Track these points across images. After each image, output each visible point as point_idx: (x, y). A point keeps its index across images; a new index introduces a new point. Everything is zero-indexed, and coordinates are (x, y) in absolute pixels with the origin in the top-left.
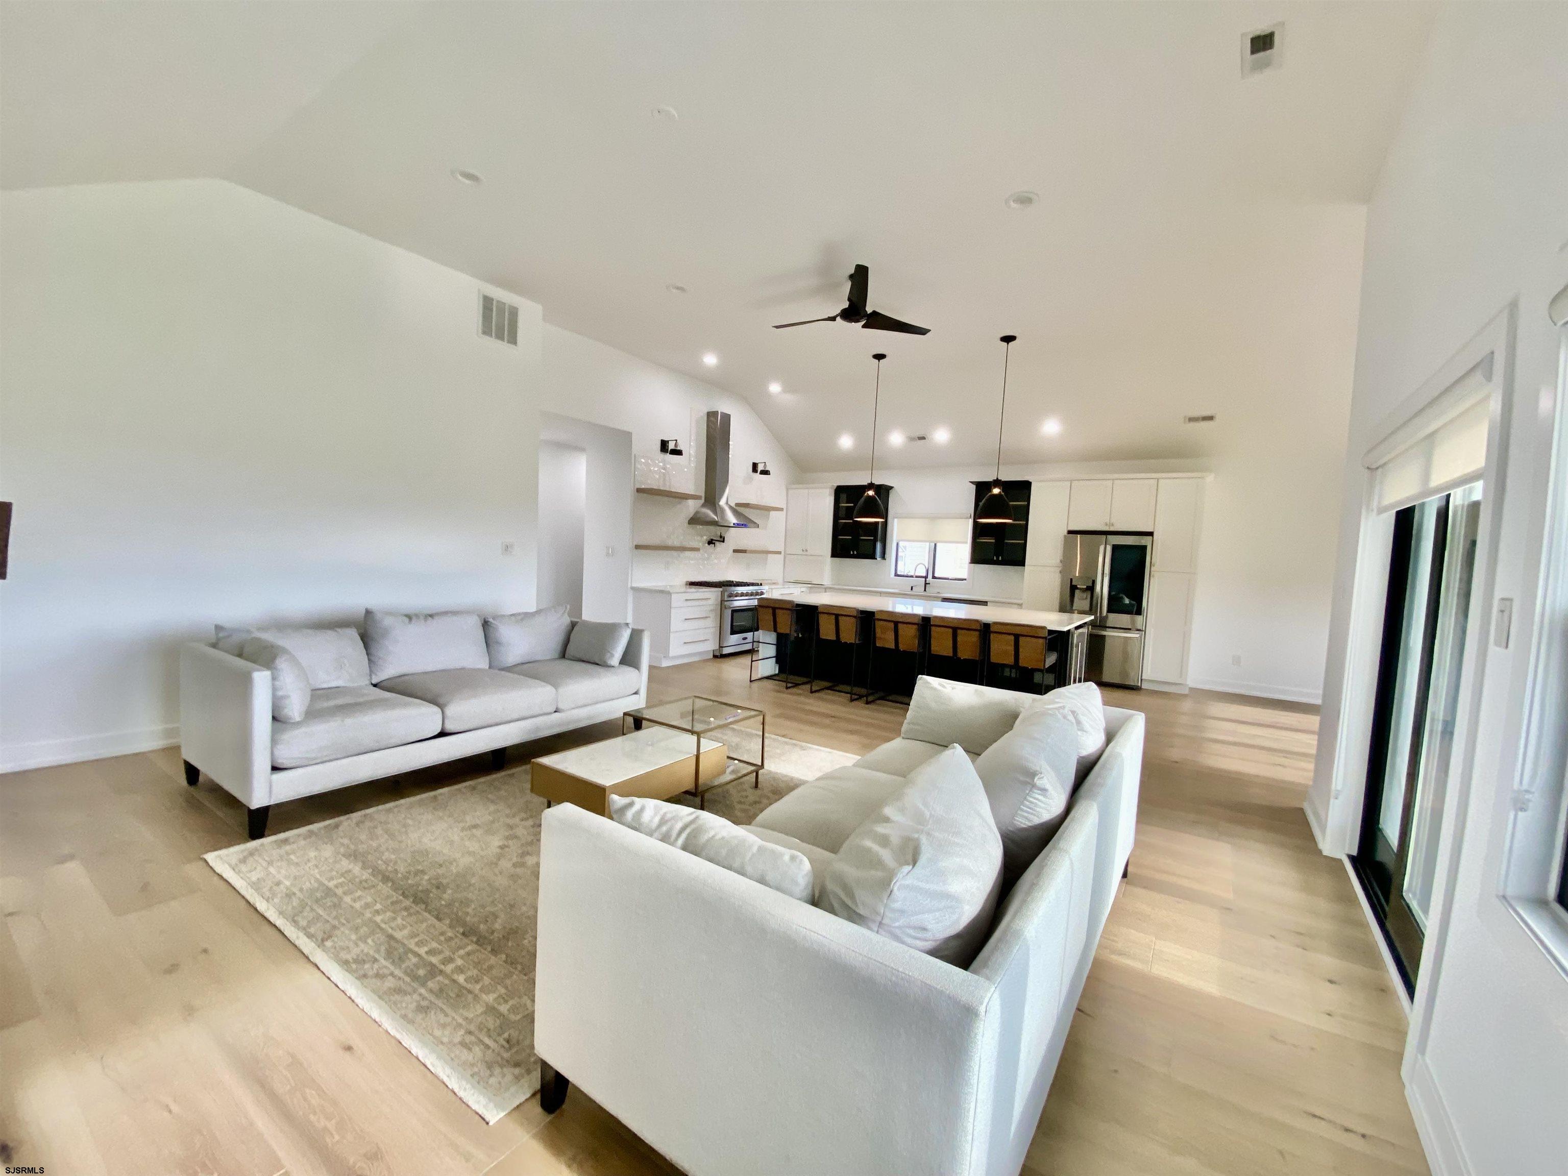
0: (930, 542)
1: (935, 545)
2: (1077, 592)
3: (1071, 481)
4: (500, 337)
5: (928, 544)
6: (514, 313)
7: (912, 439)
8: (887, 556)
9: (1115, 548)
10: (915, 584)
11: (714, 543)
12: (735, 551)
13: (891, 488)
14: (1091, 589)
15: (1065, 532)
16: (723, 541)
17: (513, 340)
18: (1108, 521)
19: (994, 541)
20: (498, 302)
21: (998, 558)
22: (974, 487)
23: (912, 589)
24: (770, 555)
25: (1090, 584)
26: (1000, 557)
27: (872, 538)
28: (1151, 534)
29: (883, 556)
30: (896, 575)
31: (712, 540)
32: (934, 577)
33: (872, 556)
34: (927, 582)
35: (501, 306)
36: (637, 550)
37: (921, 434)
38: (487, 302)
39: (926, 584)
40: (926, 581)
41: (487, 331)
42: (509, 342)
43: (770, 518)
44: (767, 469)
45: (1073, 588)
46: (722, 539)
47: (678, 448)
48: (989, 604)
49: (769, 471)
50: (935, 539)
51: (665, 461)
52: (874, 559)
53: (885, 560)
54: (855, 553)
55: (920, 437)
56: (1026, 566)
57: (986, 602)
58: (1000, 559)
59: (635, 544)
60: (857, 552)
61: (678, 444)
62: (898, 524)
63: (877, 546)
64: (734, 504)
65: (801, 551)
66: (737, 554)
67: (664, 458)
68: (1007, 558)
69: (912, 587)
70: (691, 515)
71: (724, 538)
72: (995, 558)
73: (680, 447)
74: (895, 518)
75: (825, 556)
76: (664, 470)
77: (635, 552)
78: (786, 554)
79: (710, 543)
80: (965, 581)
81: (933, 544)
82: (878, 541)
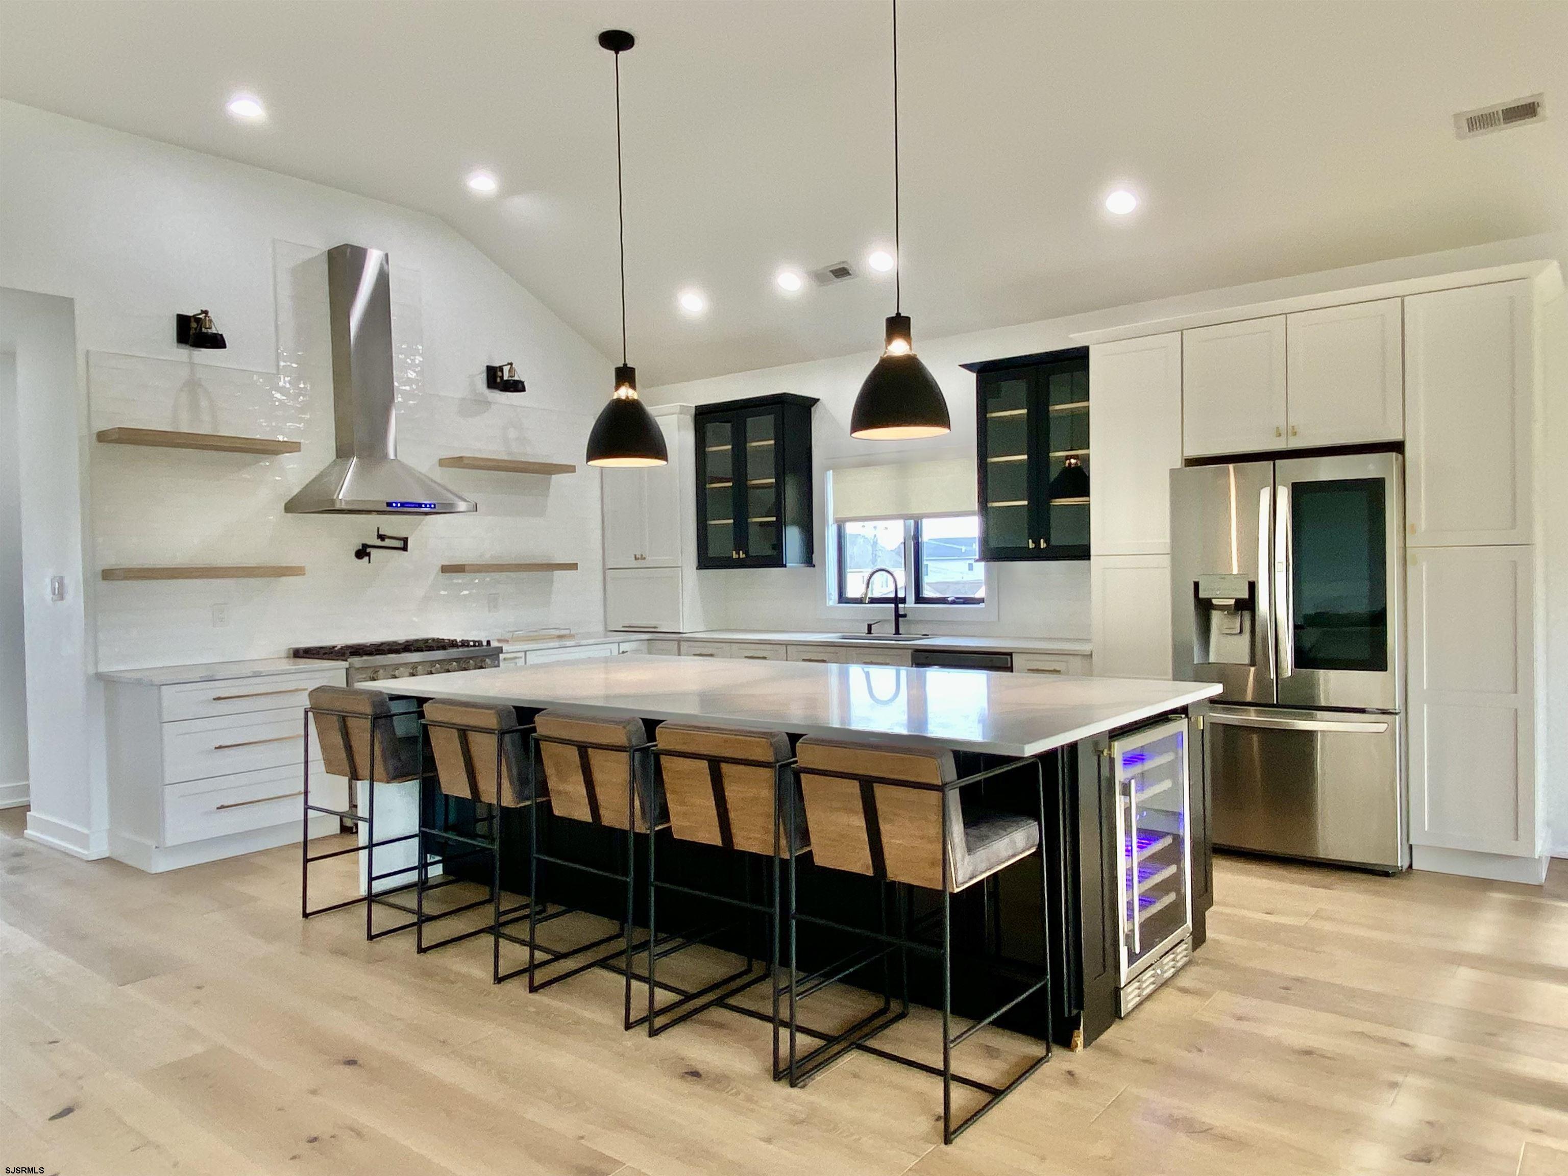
0: (906, 517)
1: (917, 524)
2: (1216, 617)
3: (1182, 331)
5: (900, 523)
7: (819, 277)
8: (816, 558)
9: (1299, 491)
10: (878, 618)
11: (369, 555)
12: (445, 569)
13: (816, 401)
14: (1247, 605)
15: (1178, 464)
16: (405, 548)
18: (1282, 423)
19: (1026, 503)
21: (1037, 543)
22: (973, 376)
23: (870, 632)
24: (557, 573)
25: (1245, 595)
26: (1042, 541)
27: (774, 519)
28: (1397, 447)
29: (809, 557)
30: (842, 599)
31: (365, 546)
32: (919, 599)
33: (776, 560)
34: (901, 612)
36: (105, 582)
37: (835, 261)
39: (898, 616)
40: (897, 608)
43: (552, 490)
44: (516, 378)
45: (1204, 607)
46: (399, 544)
47: (214, 331)
48: (1014, 655)
49: (522, 383)
50: (915, 511)
51: (192, 365)
52: (785, 566)
53: (814, 566)
54: (742, 555)
55: (836, 270)
56: (1092, 558)
57: (1011, 654)
58: (1043, 545)
59: (99, 569)
60: (746, 553)
61: (211, 321)
62: (834, 483)
63: (792, 537)
64: (435, 460)
65: (636, 559)
66: (458, 579)
67: (190, 357)
68: (1054, 542)
69: (870, 627)
70: (296, 491)
71: (405, 540)
72: (1031, 545)
73: (218, 327)
74: (828, 469)
75: (682, 567)
76: (193, 386)
77: (104, 585)
78: (605, 570)
79: (362, 553)
80: (982, 605)
81: (912, 522)
82: (794, 523)
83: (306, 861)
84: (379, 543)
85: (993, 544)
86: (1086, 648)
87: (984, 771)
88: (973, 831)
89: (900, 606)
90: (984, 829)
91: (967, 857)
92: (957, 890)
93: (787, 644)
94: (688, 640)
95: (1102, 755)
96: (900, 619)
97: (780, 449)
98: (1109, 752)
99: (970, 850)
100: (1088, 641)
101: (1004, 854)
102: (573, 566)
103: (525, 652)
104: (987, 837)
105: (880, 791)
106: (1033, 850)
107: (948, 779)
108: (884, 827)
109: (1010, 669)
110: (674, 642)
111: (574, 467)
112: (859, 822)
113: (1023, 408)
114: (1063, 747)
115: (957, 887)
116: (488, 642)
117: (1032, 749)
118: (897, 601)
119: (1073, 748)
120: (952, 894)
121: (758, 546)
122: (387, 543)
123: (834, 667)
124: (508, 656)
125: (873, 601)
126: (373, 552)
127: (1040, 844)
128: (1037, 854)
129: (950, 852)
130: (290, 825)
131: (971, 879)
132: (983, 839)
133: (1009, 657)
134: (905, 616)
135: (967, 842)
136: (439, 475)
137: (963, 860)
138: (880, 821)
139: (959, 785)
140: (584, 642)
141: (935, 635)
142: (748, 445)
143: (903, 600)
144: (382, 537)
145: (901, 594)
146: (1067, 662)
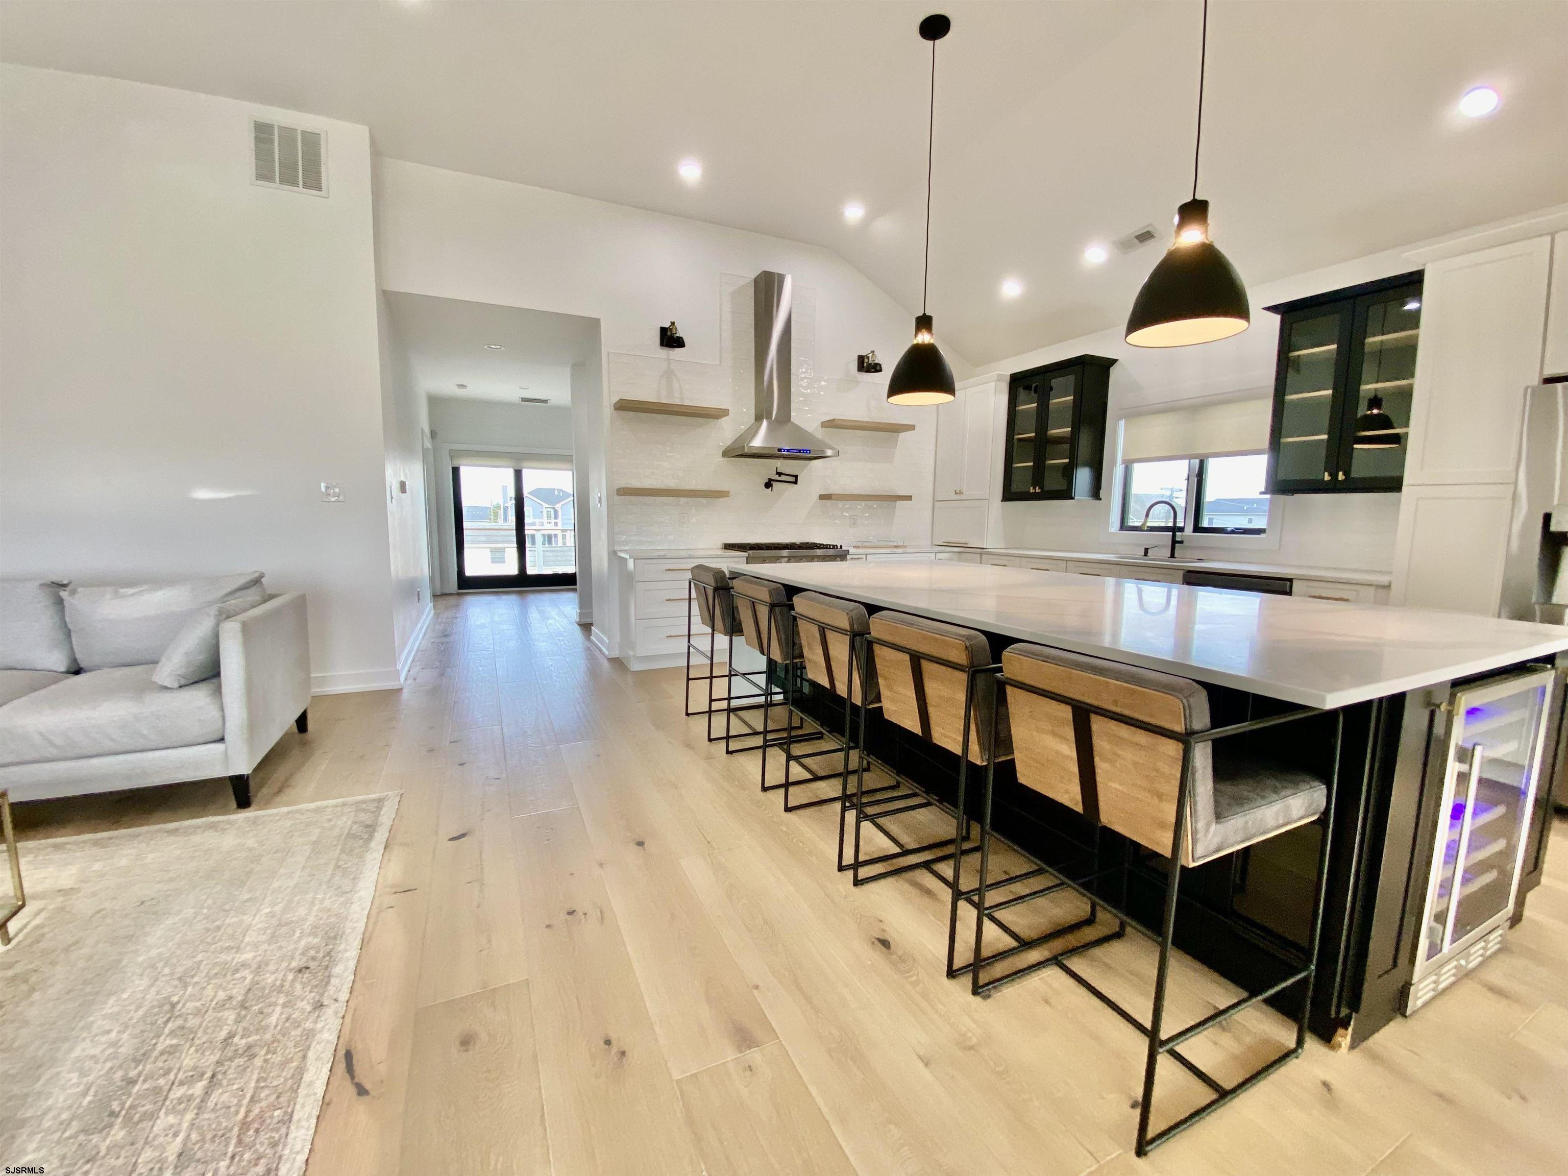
0: (1190, 457)
1: (1202, 463)
3: (1553, 233)
4: (289, 179)
6: (312, 142)
7: (1123, 244)
8: (1102, 493)
10: (1155, 544)
11: (771, 485)
12: (822, 497)
13: (1113, 362)
15: (1535, 382)
16: (796, 482)
17: (313, 181)
19: (1325, 437)
20: (280, 128)
21: (1334, 476)
22: (1277, 317)
23: (1146, 554)
24: (899, 504)
26: (1341, 474)
27: (1068, 461)
29: (1096, 492)
30: (1123, 526)
31: (770, 480)
32: (1197, 529)
33: (1066, 494)
34: (1178, 539)
35: (288, 134)
36: (621, 497)
37: (1139, 227)
38: (263, 132)
39: (1174, 542)
40: (1174, 536)
41: (264, 174)
42: (305, 186)
43: (899, 443)
44: (876, 362)
46: (793, 479)
47: (677, 335)
48: (1295, 583)
49: (880, 365)
50: (1201, 451)
51: (668, 360)
52: (1073, 498)
53: (1101, 499)
54: (1038, 490)
55: (1139, 235)
56: (1404, 488)
57: (1291, 580)
58: (1341, 476)
59: (616, 488)
60: (1041, 488)
61: (676, 328)
62: (1125, 430)
63: (1083, 476)
64: (819, 423)
65: (956, 493)
66: (828, 502)
67: (668, 355)
68: (1354, 475)
69: (1146, 550)
70: (729, 443)
71: (796, 477)
72: (1327, 477)
73: (680, 333)
74: (1121, 419)
75: (988, 499)
76: (669, 374)
77: (617, 498)
78: (934, 501)
79: (768, 485)
80: (1263, 535)
81: (1197, 461)
82: (1085, 465)
83: (688, 679)
84: (777, 477)
85: (1282, 476)
86: (1383, 579)
87: (1251, 720)
88: (1228, 788)
89: (1178, 534)
90: (1243, 789)
91: (1213, 827)
92: (1192, 865)
93: (1067, 560)
94: (988, 554)
95: (1437, 710)
96: (1177, 545)
97: (1077, 405)
98: (1450, 708)
99: (1219, 816)
100: (1390, 573)
101: (1271, 823)
102: (909, 498)
103: (866, 555)
104: (1248, 800)
105: (1098, 725)
106: (1315, 818)
107: (1197, 725)
108: (1101, 767)
109: (1289, 593)
110: (976, 555)
111: (914, 426)
112: (1069, 751)
113: (1333, 343)
114: (1381, 700)
115: (1193, 861)
116: (841, 546)
117: (1334, 700)
118: (1174, 529)
119: (1397, 702)
120: (1183, 868)
121: (1053, 482)
122: (783, 478)
123: (1111, 581)
124: (853, 556)
125: (1152, 529)
126: (774, 484)
127: (1328, 808)
128: (1322, 821)
129: (1189, 818)
130: (679, 655)
131: (1217, 851)
132: (1240, 802)
133: (1288, 583)
134: (1181, 542)
135: (1216, 802)
136: (820, 434)
137: (1208, 825)
138: (1097, 760)
139: (1213, 737)
140: (908, 551)
141: (1211, 560)
142: (1051, 402)
143: (1181, 529)
144: (780, 474)
145: (1180, 524)
146: (1358, 591)
